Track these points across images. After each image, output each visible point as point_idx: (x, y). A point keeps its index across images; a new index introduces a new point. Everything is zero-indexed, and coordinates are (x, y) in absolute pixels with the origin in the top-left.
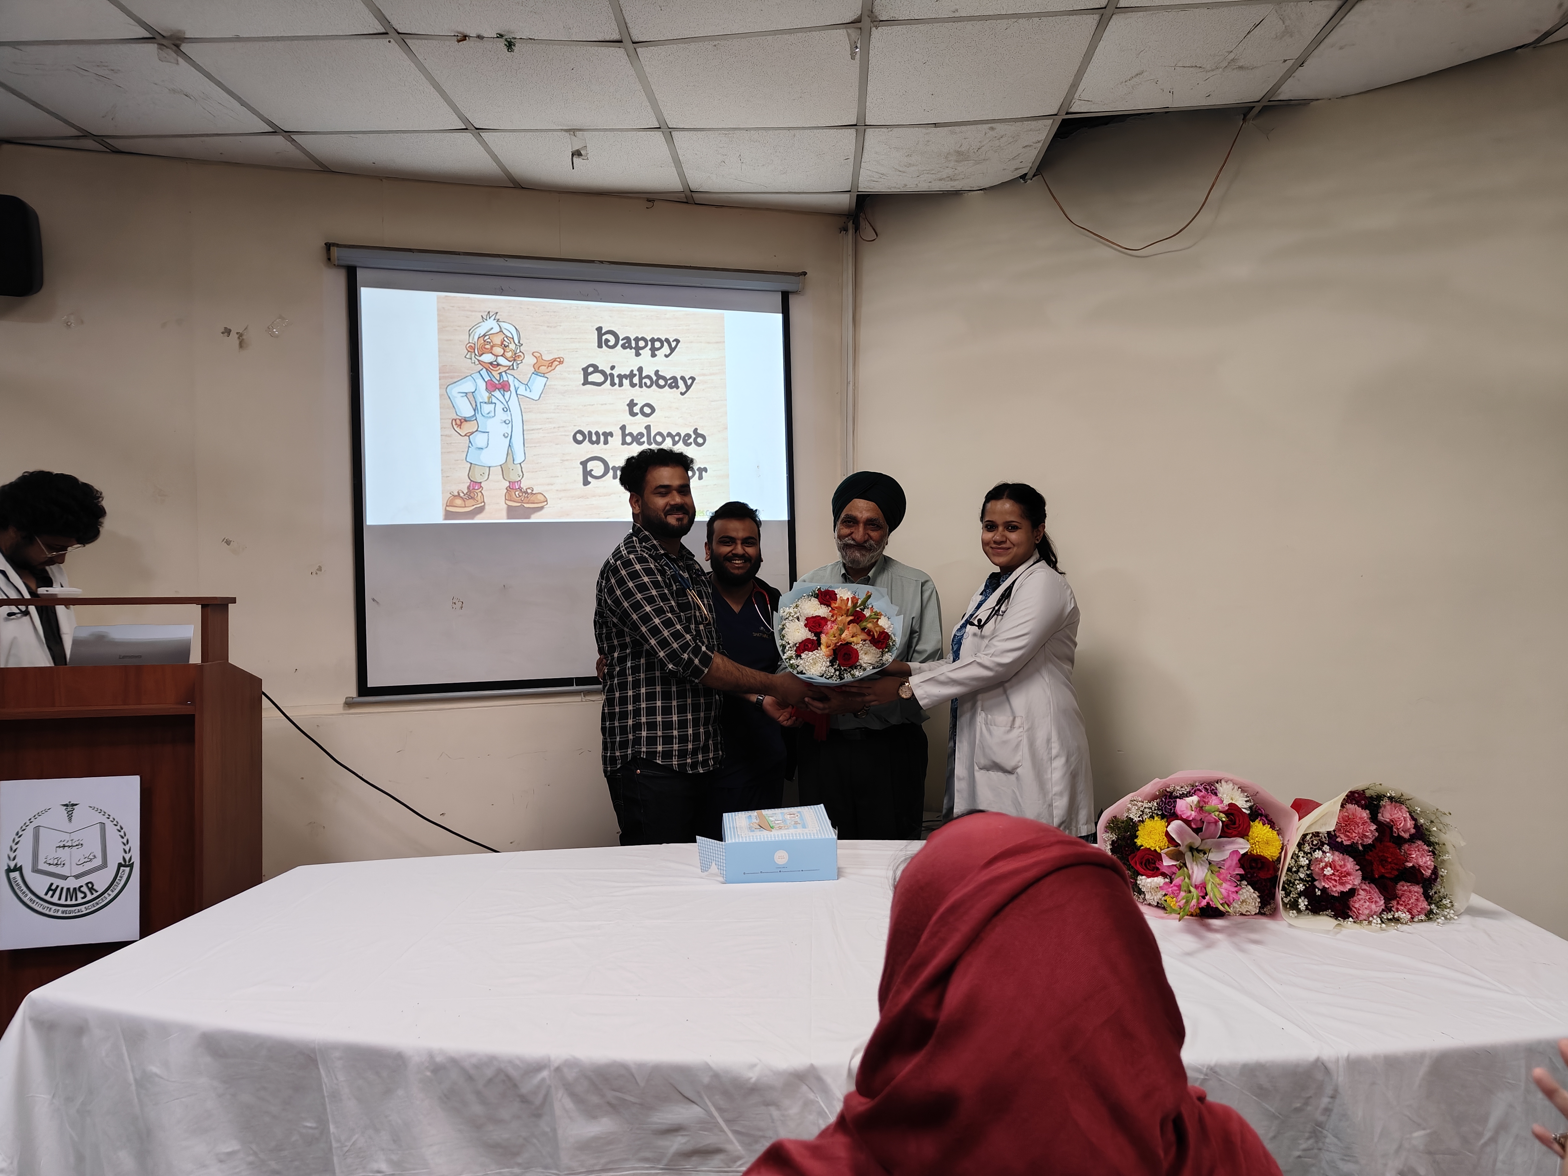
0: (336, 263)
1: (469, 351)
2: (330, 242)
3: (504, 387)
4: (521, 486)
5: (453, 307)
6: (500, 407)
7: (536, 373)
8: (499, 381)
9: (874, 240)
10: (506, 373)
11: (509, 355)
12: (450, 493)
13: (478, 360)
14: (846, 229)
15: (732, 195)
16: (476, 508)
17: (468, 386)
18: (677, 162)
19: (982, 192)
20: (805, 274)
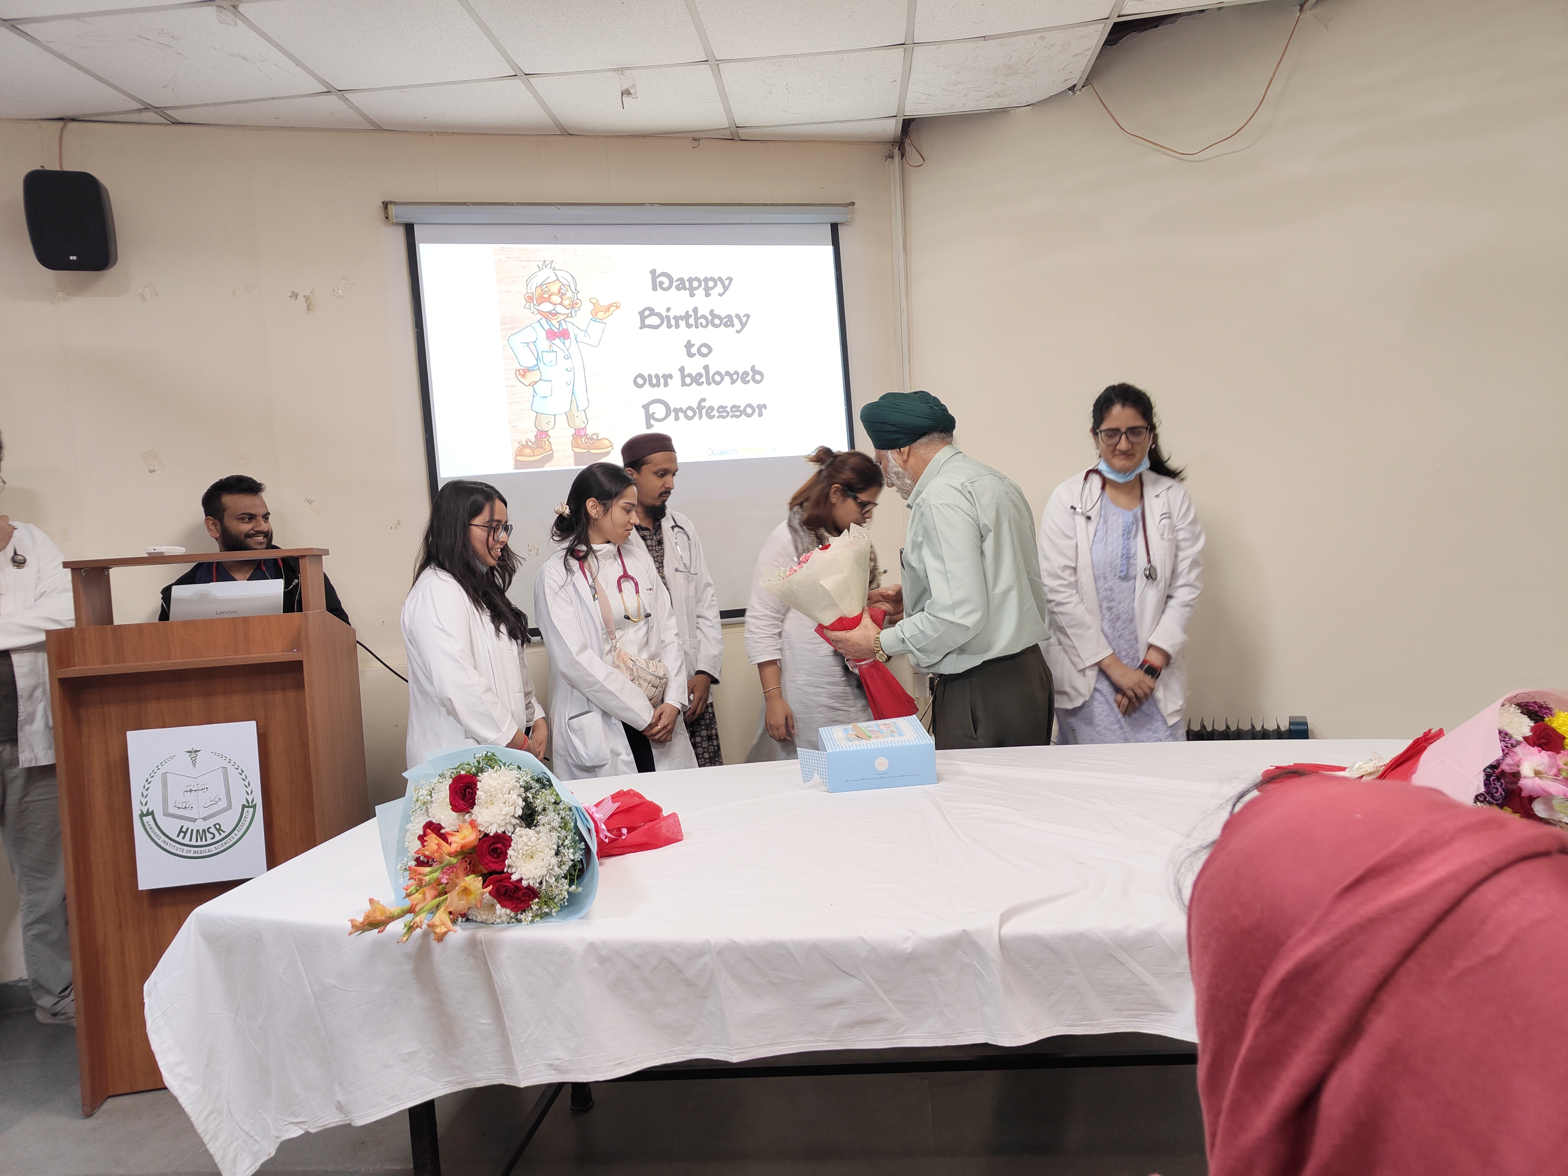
0: (394, 221)
1: (527, 302)
2: (387, 200)
3: (564, 334)
4: (587, 433)
5: (510, 258)
6: (561, 354)
7: (594, 319)
8: (558, 330)
9: (921, 165)
10: (565, 321)
11: (566, 302)
12: (519, 443)
13: (537, 309)
14: (891, 157)
15: (777, 129)
16: (544, 456)
17: (528, 335)
18: (724, 97)
19: (1030, 107)
20: (853, 204)
